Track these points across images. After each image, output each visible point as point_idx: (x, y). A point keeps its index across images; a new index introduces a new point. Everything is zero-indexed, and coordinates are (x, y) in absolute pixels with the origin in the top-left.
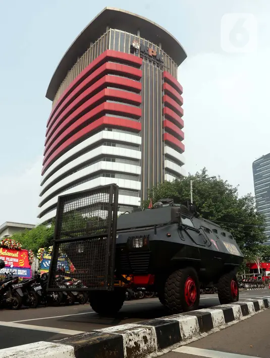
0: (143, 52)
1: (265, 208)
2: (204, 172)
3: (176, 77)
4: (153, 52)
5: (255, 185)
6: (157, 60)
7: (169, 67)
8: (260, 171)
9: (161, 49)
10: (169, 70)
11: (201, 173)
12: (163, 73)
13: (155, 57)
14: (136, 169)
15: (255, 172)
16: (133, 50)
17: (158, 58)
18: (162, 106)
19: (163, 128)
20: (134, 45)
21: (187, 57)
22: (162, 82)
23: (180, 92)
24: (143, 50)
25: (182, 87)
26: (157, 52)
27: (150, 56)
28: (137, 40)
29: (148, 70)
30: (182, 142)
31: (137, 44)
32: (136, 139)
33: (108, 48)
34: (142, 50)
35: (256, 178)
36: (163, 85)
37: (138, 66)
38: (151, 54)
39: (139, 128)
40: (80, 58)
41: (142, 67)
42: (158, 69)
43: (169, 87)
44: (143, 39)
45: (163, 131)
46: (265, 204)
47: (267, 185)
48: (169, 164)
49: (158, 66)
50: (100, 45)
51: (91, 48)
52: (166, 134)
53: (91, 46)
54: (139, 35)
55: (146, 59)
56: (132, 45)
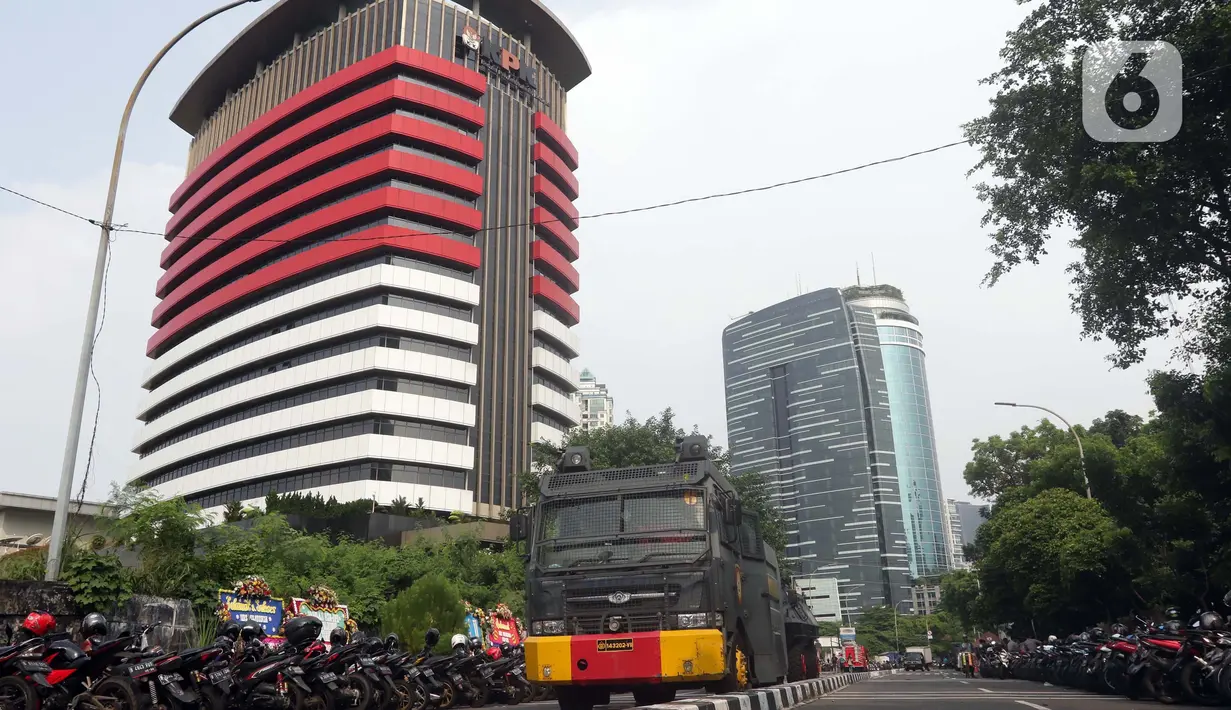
0: (486, 59)
1: (752, 458)
2: (667, 418)
3: (562, 125)
4: (511, 60)
5: (728, 392)
6: (521, 82)
7: (548, 101)
8: (741, 354)
9: (529, 52)
10: (547, 109)
11: (659, 418)
12: (533, 116)
13: (515, 73)
14: (464, 372)
15: (728, 355)
16: (462, 50)
17: (523, 76)
18: (531, 203)
19: (531, 262)
20: (466, 38)
21: (589, 74)
22: (532, 139)
23: (572, 165)
24: (486, 53)
25: (576, 153)
26: (522, 62)
27: (504, 70)
28: (474, 25)
29: (497, 106)
30: (572, 296)
31: (475, 37)
32: (467, 291)
33: (398, 41)
34: (484, 54)
35: (731, 373)
36: (533, 147)
37: (474, 94)
38: (506, 65)
39: (474, 261)
40: (303, 39)
41: (485, 97)
42: (523, 105)
43: (548, 155)
44: (487, 22)
45: (531, 271)
46: (751, 447)
47: (758, 395)
48: (544, 358)
49: (522, 97)
50: (371, 22)
51: (344, 24)
52: (538, 277)
53: (343, 18)
54: (477, 10)
55: (494, 77)
56: (459, 39)
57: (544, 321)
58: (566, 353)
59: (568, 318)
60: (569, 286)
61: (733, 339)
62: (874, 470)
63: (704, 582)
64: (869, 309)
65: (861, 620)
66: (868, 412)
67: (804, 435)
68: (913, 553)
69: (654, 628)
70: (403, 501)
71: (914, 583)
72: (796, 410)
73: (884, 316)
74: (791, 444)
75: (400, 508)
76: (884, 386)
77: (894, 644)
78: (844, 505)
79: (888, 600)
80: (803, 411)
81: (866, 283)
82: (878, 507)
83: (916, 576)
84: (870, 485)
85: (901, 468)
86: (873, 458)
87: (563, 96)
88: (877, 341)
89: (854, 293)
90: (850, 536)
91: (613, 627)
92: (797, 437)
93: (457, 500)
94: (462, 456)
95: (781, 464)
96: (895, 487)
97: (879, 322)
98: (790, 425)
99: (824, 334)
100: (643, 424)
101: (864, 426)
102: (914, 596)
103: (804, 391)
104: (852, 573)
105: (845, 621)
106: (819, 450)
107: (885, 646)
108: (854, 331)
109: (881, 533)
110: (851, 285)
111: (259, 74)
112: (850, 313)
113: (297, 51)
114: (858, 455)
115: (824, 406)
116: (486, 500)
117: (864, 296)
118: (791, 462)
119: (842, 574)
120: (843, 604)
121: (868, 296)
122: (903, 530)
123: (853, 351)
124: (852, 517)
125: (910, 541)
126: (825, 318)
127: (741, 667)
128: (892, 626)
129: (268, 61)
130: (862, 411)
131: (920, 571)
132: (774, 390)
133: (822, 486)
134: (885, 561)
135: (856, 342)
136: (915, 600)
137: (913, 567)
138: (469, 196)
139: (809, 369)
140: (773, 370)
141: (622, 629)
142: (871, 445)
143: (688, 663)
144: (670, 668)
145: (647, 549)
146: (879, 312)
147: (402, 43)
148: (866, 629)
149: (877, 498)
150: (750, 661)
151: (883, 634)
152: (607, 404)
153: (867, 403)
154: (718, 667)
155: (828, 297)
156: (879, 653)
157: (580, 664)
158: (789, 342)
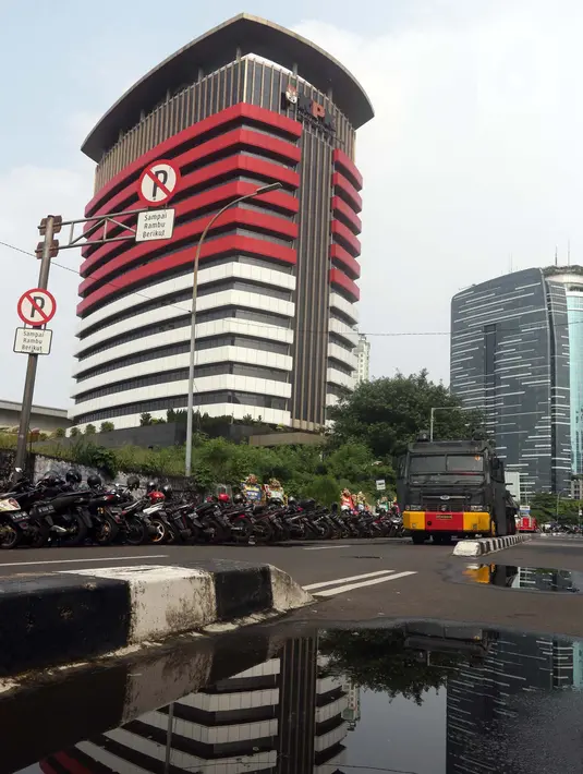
0: (302, 110)
1: (466, 389)
3: (353, 157)
4: (319, 110)
5: (453, 342)
6: (326, 126)
7: (343, 140)
8: (465, 315)
9: (331, 103)
10: (343, 146)
12: (333, 152)
13: (321, 119)
14: (285, 335)
15: (454, 316)
16: (285, 103)
17: (327, 122)
18: (330, 216)
19: (329, 259)
20: (288, 95)
21: (373, 116)
22: (332, 169)
23: (358, 187)
24: (302, 105)
25: (362, 178)
26: (326, 111)
27: (314, 118)
28: (294, 83)
29: (309, 146)
30: (355, 281)
31: (294, 93)
32: (288, 281)
33: (241, 100)
34: (300, 106)
35: (457, 328)
36: (332, 175)
37: (292, 137)
38: (315, 114)
39: (292, 260)
40: (173, 95)
41: (301, 139)
42: (327, 144)
43: (342, 181)
44: (302, 80)
45: (329, 265)
46: (466, 381)
47: (473, 345)
48: (336, 325)
49: (326, 138)
50: (222, 82)
51: (203, 83)
52: (333, 270)
53: (202, 80)
54: (296, 71)
55: (307, 123)
56: (284, 95)
57: (337, 300)
58: (349, 321)
59: (351, 297)
60: (353, 275)
61: (458, 304)
62: (553, 401)
63: (483, 493)
64: (561, 284)
65: (533, 500)
66: (553, 359)
67: (505, 374)
68: (575, 458)
69: (461, 510)
70: (249, 417)
71: (573, 478)
72: (501, 356)
73: (572, 289)
74: (496, 380)
75: (248, 421)
76: (567, 341)
77: (555, 518)
78: (529, 424)
79: (554, 489)
80: (505, 357)
81: (561, 264)
82: (554, 426)
83: (575, 473)
84: (549, 411)
85: (573, 399)
86: (553, 392)
87: (353, 134)
88: (565, 308)
89: (552, 271)
90: (532, 445)
91: (444, 509)
92: (500, 375)
93: (281, 417)
94: (283, 389)
95: (487, 394)
96: (568, 413)
97: (568, 293)
98: (496, 367)
99: (526, 302)
100: (407, 378)
101: (549, 369)
102: (573, 486)
103: (508, 343)
104: (531, 469)
105: (523, 501)
106: (515, 385)
107: (549, 518)
108: (549, 300)
109: (553, 443)
110: (550, 265)
111: (143, 120)
112: (547, 286)
113: (170, 103)
114: (542, 390)
115: (521, 355)
116: (298, 417)
117: (559, 274)
118: (494, 393)
119: (524, 470)
120: (522, 490)
121: (563, 273)
122: (569, 442)
123: (547, 315)
124: (534, 432)
125: (574, 450)
126: (527, 291)
127: (493, 528)
128: (555, 505)
129: (148, 111)
130: (549, 360)
131: (578, 470)
132: (486, 342)
133: (515, 410)
134: (554, 463)
135: (550, 309)
136: (573, 490)
137: (574, 467)
138: (289, 213)
139: (513, 328)
140: (487, 328)
141: (447, 510)
142: (553, 384)
143: (475, 525)
144: (467, 527)
145: (458, 478)
146: (569, 286)
147: (244, 101)
148: (538, 507)
149: (554, 420)
150: (496, 526)
151: (547, 510)
152: (365, 347)
153: (553, 353)
154: (486, 527)
155: (532, 275)
156: (545, 522)
157: (428, 523)
158: (500, 307)
